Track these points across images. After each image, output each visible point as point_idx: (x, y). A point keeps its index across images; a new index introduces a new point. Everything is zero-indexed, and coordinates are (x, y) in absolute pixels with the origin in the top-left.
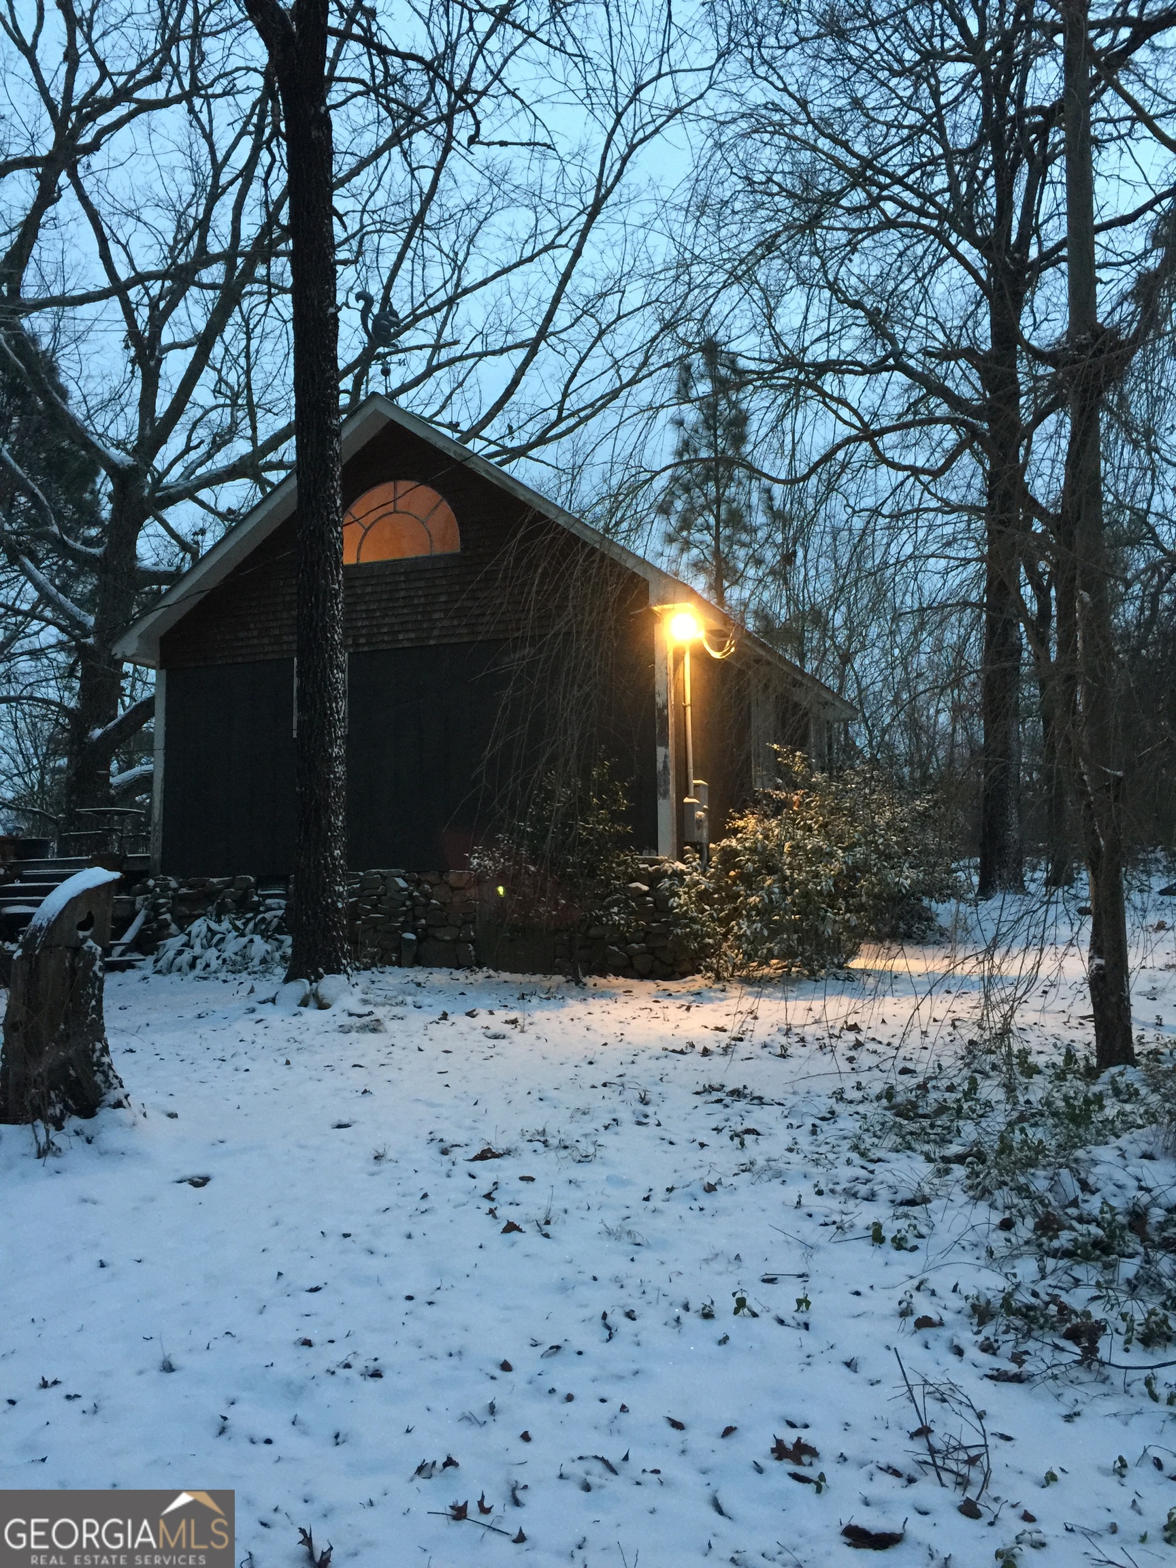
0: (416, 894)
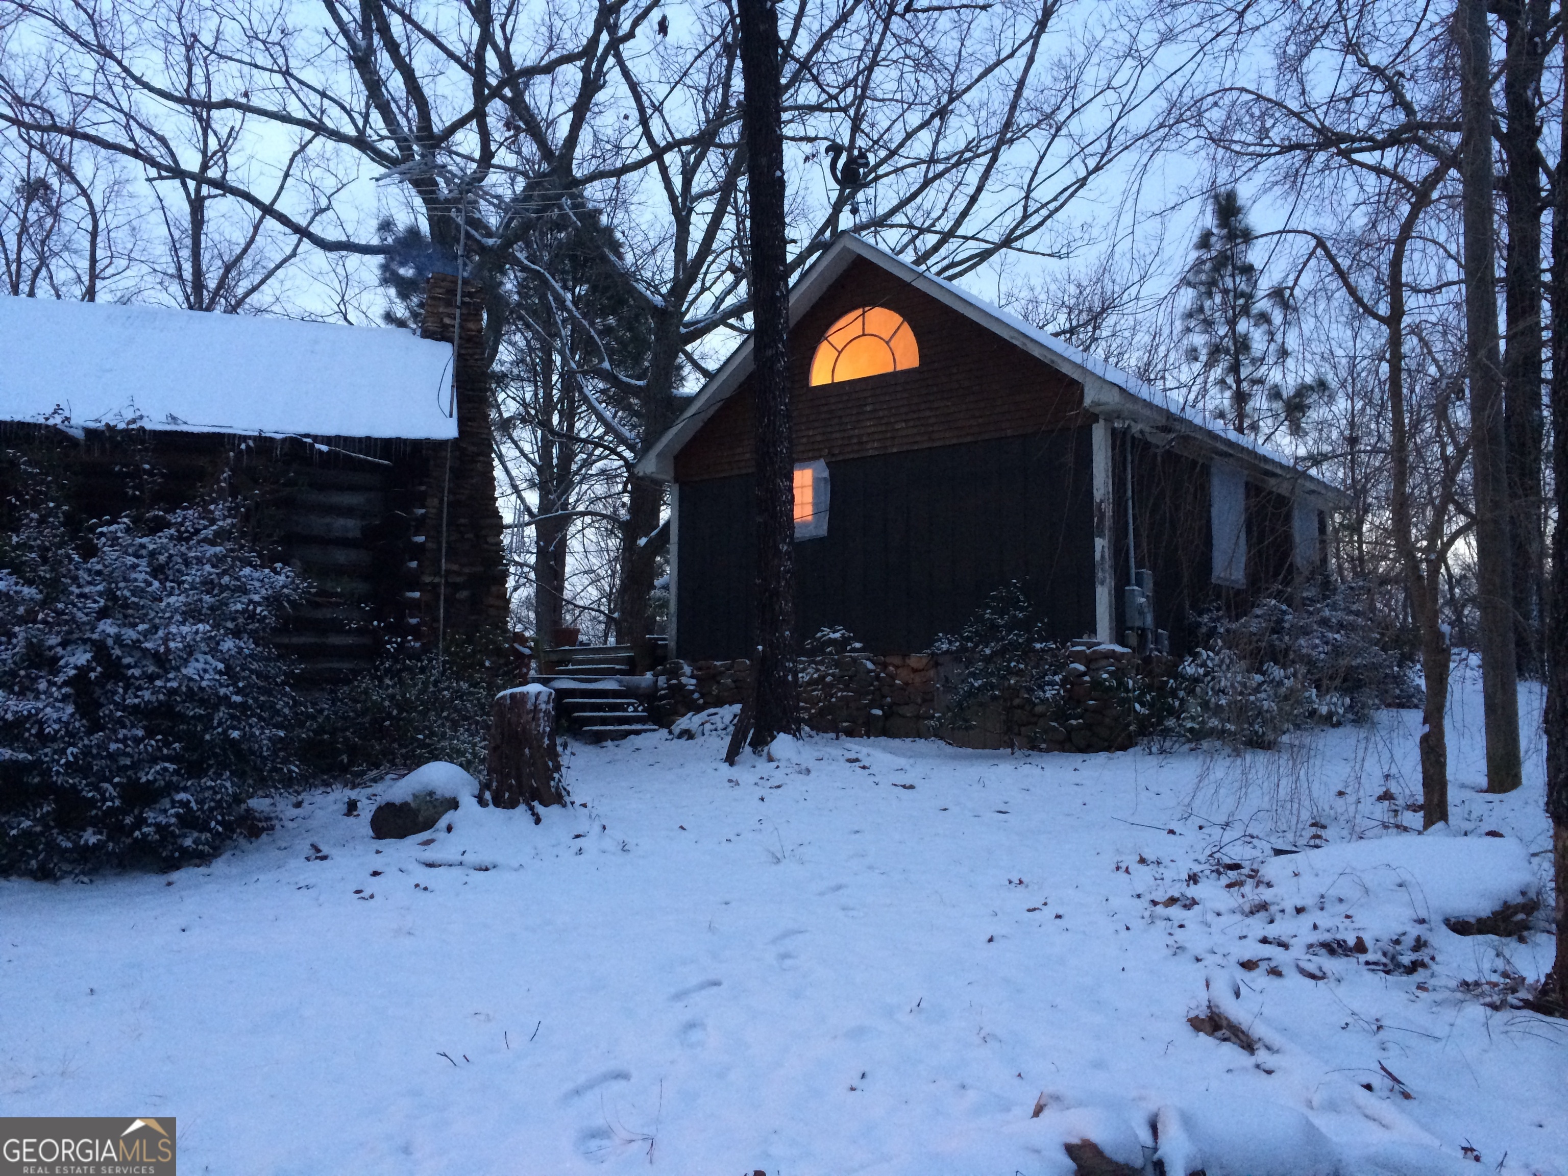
0: (882, 675)
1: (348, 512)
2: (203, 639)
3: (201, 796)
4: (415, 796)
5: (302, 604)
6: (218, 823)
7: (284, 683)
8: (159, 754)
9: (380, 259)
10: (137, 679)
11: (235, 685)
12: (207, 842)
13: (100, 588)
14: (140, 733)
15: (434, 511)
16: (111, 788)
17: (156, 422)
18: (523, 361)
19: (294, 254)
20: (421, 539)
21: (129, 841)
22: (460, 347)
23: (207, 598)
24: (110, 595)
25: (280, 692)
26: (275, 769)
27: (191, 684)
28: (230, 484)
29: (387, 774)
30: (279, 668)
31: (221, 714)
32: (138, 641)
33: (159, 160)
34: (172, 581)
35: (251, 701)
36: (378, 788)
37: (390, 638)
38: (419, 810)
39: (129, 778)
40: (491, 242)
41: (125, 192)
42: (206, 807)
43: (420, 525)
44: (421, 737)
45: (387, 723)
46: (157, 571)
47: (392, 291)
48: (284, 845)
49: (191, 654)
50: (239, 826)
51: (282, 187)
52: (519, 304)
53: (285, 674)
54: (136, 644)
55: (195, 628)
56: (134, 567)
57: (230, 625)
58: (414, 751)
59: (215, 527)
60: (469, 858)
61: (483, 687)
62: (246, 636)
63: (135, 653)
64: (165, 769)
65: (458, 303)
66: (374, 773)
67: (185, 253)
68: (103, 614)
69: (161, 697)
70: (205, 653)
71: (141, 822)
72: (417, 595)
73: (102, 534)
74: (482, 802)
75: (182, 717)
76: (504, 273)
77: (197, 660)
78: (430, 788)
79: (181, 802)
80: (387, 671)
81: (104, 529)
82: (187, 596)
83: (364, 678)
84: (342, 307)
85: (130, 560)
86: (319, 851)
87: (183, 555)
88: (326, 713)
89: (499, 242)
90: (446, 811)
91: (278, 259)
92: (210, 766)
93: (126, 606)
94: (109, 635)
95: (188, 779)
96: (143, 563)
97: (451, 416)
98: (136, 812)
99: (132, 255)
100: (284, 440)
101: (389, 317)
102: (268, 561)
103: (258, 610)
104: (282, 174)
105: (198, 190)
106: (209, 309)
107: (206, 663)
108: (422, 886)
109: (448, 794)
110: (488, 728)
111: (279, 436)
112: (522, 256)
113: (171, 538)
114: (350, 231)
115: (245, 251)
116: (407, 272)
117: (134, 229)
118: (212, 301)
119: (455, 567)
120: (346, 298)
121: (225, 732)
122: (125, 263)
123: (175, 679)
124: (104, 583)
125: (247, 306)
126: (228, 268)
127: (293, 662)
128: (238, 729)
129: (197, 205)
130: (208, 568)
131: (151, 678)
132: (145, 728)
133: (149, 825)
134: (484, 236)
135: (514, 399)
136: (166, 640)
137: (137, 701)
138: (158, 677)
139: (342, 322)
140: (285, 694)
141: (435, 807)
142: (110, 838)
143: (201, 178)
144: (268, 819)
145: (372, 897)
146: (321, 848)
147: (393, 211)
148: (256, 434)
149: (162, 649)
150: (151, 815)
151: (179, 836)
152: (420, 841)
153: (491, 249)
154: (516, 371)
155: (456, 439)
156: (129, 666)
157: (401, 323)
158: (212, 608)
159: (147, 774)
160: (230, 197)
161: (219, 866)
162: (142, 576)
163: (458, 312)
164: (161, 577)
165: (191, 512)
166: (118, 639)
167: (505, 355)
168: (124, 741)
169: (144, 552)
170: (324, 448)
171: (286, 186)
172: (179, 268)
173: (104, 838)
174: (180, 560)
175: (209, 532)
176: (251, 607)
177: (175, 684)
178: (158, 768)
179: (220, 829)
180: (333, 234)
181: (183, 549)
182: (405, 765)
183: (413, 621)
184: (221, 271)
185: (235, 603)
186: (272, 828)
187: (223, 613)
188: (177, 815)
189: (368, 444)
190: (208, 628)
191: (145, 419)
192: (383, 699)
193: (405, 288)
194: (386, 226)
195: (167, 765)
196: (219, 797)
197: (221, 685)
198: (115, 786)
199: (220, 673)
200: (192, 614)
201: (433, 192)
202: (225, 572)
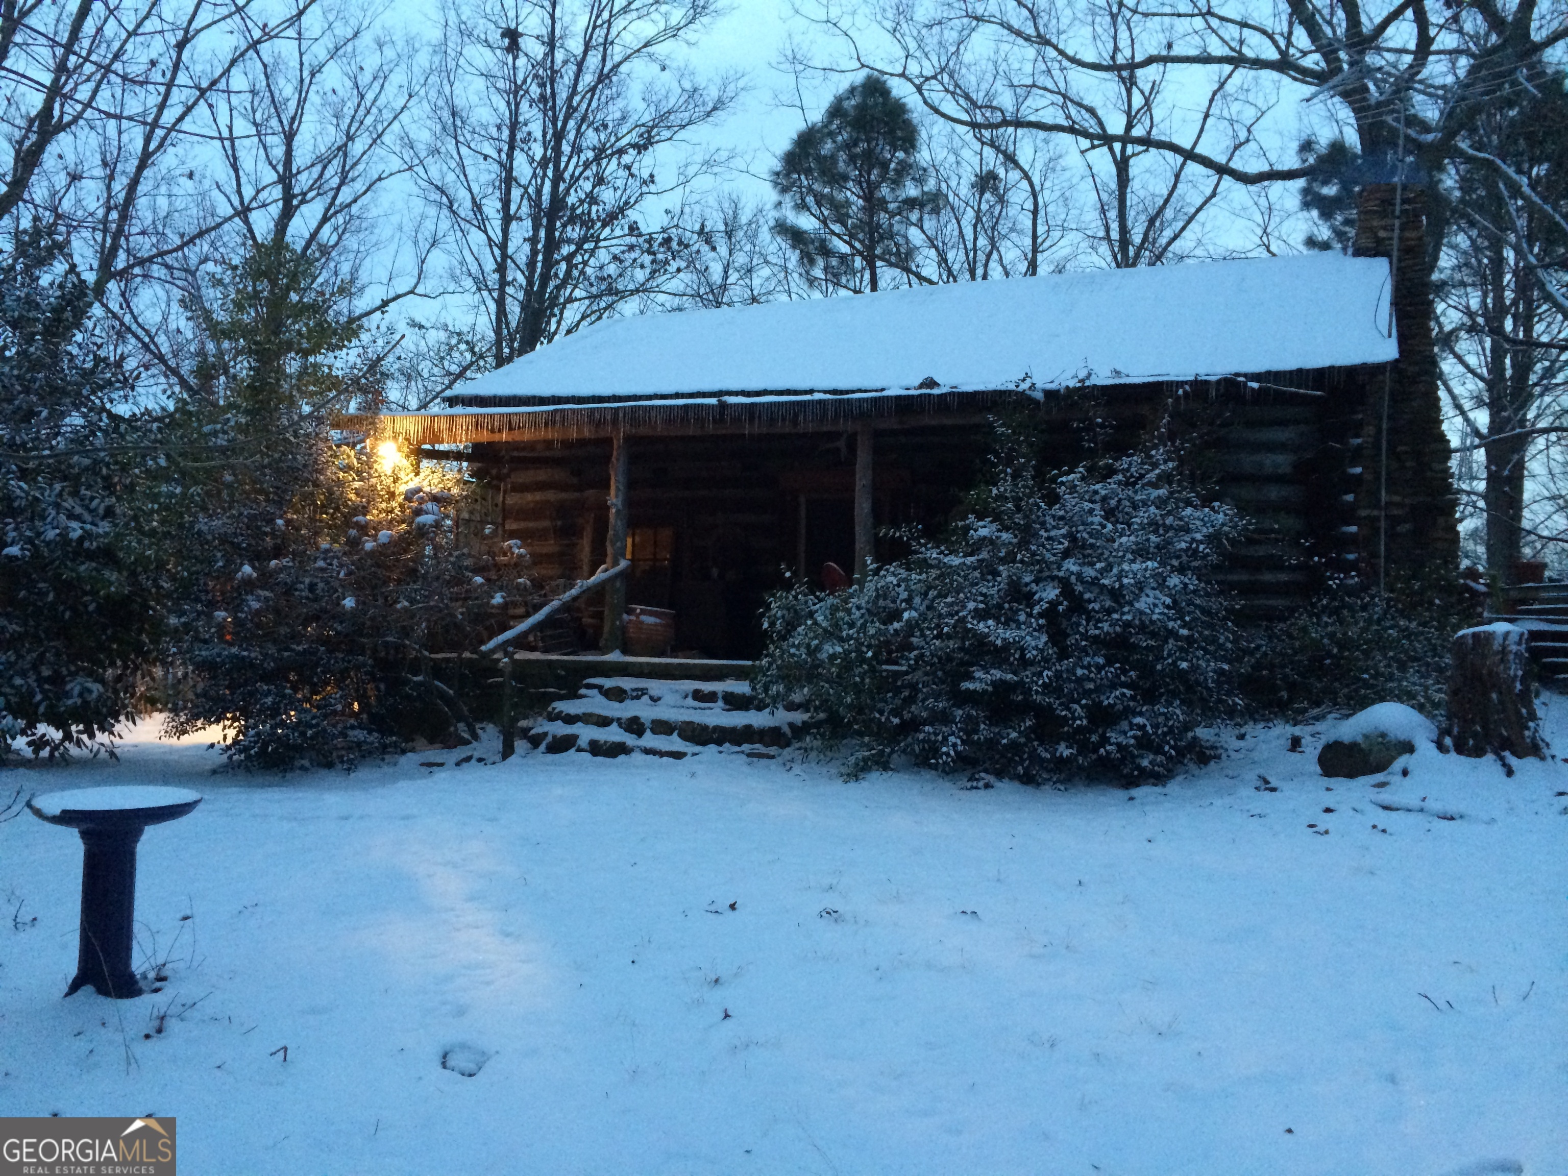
1: (1282, 447)
2: (1152, 576)
3: (1155, 720)
4: (1366, 736)
5: (1240, 541)
6: (1171, 747)
7: (1226, 619)
8: (1116, 680)
9: (1301, 183)
10: (1097, 612)
11: (1183, 620)
12: (1161, 765)
13: (1063, 531)
14: (1101, 661)
15: (1370, 440)
16: (1079, 710)
17: (1102, 378)
18: (1467, 264)
19: (1214, 194)
20: (1358, 470)
21: (1094, 757)
22: (1400, 260)
23: (1153, 538)
24: (1072, 537)
25: (1222, 627)
26: (1220, 701)
27: (1144, 618)
28: (1169, 430)
29: (1330, 712)
30: (1221, 604)
31: (1170, 646)
32: (1096, 578)
33: (1091, 130)
34: (1122, 523)
35: (1196, 635)
36: (1320, 727)
37: (1332, 574)
38: (1370, 750)
39: (1093, 701)
40: (1430, 137)
41: (1058, 168)
42: (1160, 732)
43: (1356, 456)
44: (1366, 676)
45: (1328, 661)
46: (1110, 514)
47: (1315, 213)
48: (1231, 773)
49: (1141, 590)
50: (1190, 753)
51: (1202, 130)
52: (1462, 200)
53: (1226, 609)
54: (1095, 582)
55: (1144, 565)
56: (1091, 511)
57: (1175, 563)
58: (1356, 691)
59: (1157, 471)
60: (1433, 805)
61: (1433, 627)
62: (1190, 572)
63: (1093, 588)
64: (1123, 694)
65: (1397, 213)
66: (1315, 711)
67: (1113, 214)
68: (1066, 554)
69: (1118, 629)
70: (1153, 589)
71: (1105, 740)
72: (1353, 529)
73: (1062, 483)
74: (1441, 747)
75: (1135, 647)
76: (1441, 169)
77: (1147, 596)
78: (1382, 728)
79: (1137, 725)
80: (1325, 608)
81: (1064, 479)
82: (1137, 536)
83: (1301, 614)
84: (1265, 239)
85: (1087, 506)
86: (1267, 782)
87: (1130, 499)
88: (1264, 648)
89: (1440, 135)
90: (1400, 754)
91: (1199, 202)
92: (1162, 695)
93: (1084, 547)
94: (1072, 573)
95: (1143, 706)
96: (1097, 506)
97: (1390, 336)
98: (1100, 731)
99: (1065, 225)
100: (1219, 382)
101: (1311, 242)
102: (1206, 501)
103: (1201, 549)
104: (1202, 116)
105: (1123, 150)
106: (1134, 265)
107: (1156, 598)
108: (1380, 827)
109: (1402, 737)
110: (1441, 670)
111: (1213, 378)
112: (1464, 145)
113: (1119, 483)
114: (1273, 159)
115: (1167, 201)
116: (1330, 190)
117: (1067, 199)
118: (1137, 256)
119: (1396, 499)
120: (1268, 230)
121: (1174, 663)
122: (1059, 234)
123: (1129, 612)
124: (1067, 527)
125: (1170, 255)
126: (1152, 221)
127: (1233, 598)
128: (1186, 660)
129: (1122, 166)
130: (1152, 509)
131: (1109, 612)
132: (1104, 656)
133: (1111, 745)
134: (1420, 133)
135: (1455, 307)
136: (1119, 577)
137: (1097, 632)
138: (1115, 611)
139: (1265, 254)
140: (1227, 629)
141: (1388, 749)
142: (1080, 753)
143: (1126, 139)
144: (1213, 747)
145: (1327, 832)
146: (1269, 779)
147: (1316, 128)
148: (1192, 378)
149: (1117, 585)
150: (1113, 735)
151: (1138, 756)
152: (1373, 783)
153: (1431, 145)
154: (1458, 276)
155: (1396, 361)
156: (1089, 601)
157: (1325, 246)
158: (1157, 547)
159: (1108, 698)
160: (1153, 150)
161: (1173, 787)
162: (1097, 519)
163: (1397, 223)
164: (1113, 519)
165: (1135, 458)
166: (1079, 576)
167: (1446, 260)
168: (1088, 667)
169: (1097, 498)
170: (1255, 385)
171: (1206, 127)
172: (1107, 229)
173: (1075, 752)
174: (1128, 504)
175: (1152, 476)
176: (1194, 545)
177: (1128, 617)
178: (1118, 693)
179: (1173, 753)
180: (1255, 166)
181: (1130, 493)
182: (1349, 705)
183: (1351, 557)
184: (1146, 224)
185: (1179, 541)
186: (1219, 757)
187: (1168, 551)
188: (1134, 737)
189: (1300, 376)
190: (1156, 565)
191: (1093, 376)
192: (1322, 637)
193: (1327, 208)
194: (1307, 146)
195: (1125, 690)
196: (1171, 723)
197: (1170, 619)
198: (1082, 707)
199: (1168, 607)
200: (1141, 552)
201: (1365, 99)
202: (1169, 513)
